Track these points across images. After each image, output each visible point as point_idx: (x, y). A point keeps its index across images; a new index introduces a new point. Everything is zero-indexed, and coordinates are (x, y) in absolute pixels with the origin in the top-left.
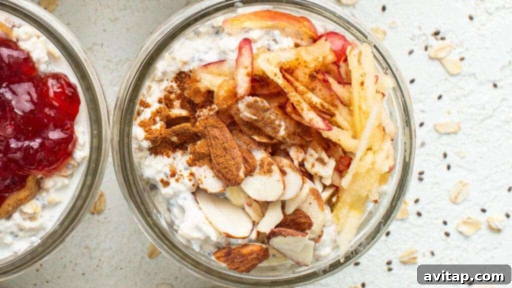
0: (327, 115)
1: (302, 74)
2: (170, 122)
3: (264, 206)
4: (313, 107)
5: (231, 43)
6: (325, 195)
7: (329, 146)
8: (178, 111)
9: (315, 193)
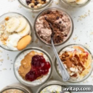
0: (83, 62)
1: (82, 56)
2: (63, 57)
3: (72, 72)
4: (82, 61)
5: (73, 49)
6: (80, 72)
7: (82, 66)
8: (64, 56)
9: (79, 72)
